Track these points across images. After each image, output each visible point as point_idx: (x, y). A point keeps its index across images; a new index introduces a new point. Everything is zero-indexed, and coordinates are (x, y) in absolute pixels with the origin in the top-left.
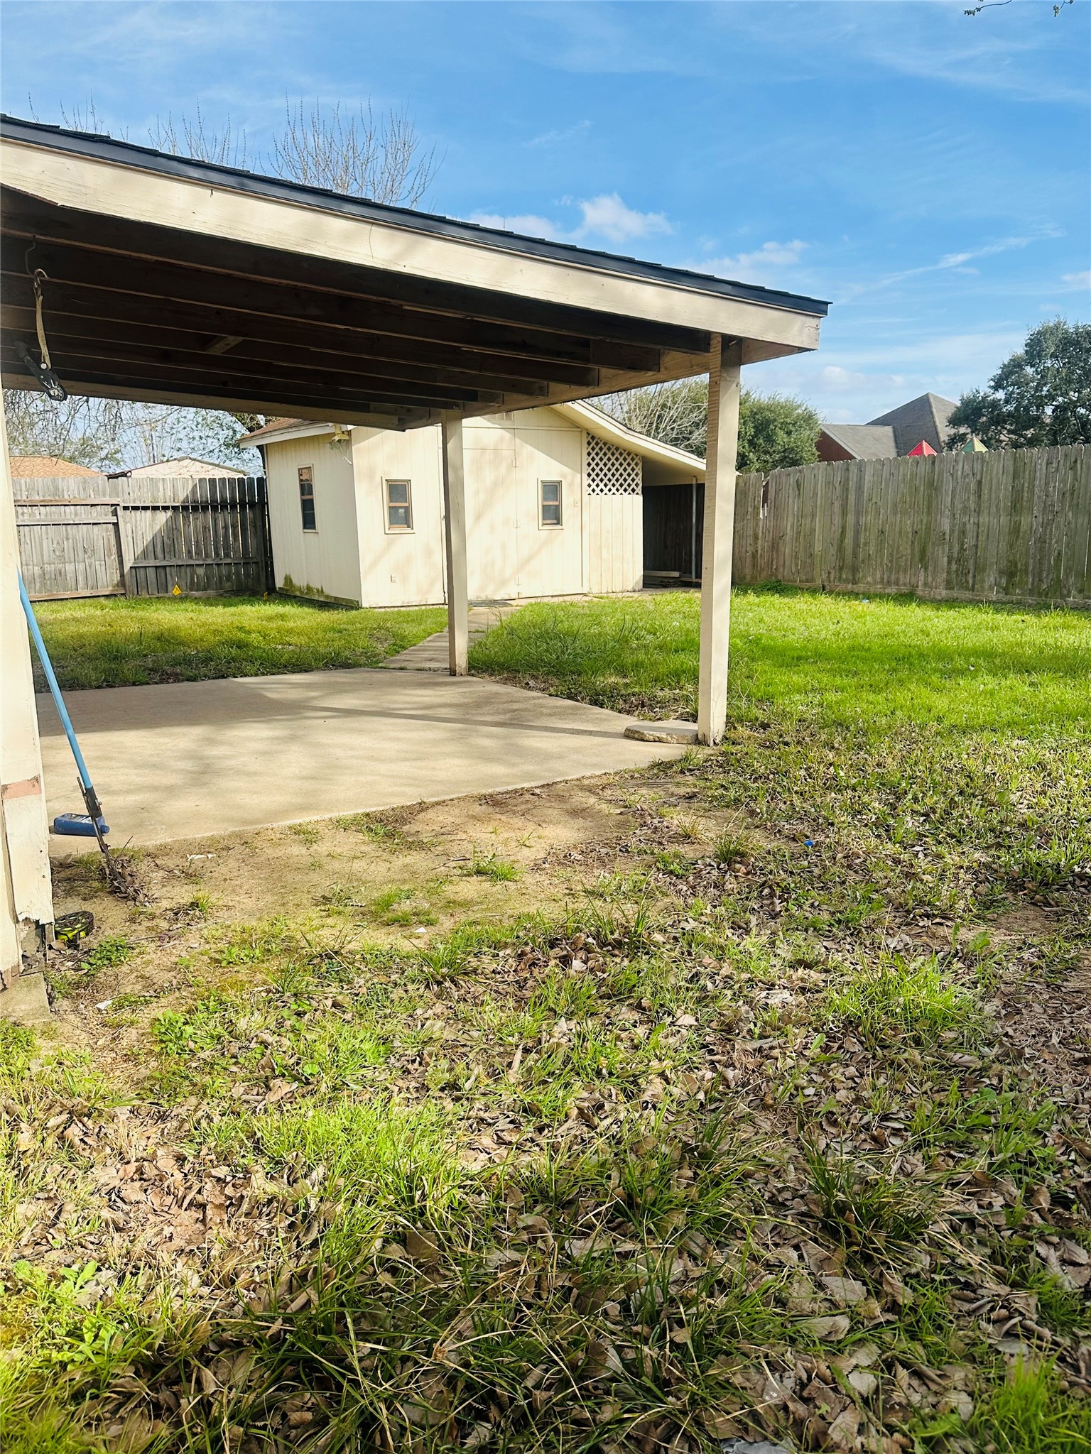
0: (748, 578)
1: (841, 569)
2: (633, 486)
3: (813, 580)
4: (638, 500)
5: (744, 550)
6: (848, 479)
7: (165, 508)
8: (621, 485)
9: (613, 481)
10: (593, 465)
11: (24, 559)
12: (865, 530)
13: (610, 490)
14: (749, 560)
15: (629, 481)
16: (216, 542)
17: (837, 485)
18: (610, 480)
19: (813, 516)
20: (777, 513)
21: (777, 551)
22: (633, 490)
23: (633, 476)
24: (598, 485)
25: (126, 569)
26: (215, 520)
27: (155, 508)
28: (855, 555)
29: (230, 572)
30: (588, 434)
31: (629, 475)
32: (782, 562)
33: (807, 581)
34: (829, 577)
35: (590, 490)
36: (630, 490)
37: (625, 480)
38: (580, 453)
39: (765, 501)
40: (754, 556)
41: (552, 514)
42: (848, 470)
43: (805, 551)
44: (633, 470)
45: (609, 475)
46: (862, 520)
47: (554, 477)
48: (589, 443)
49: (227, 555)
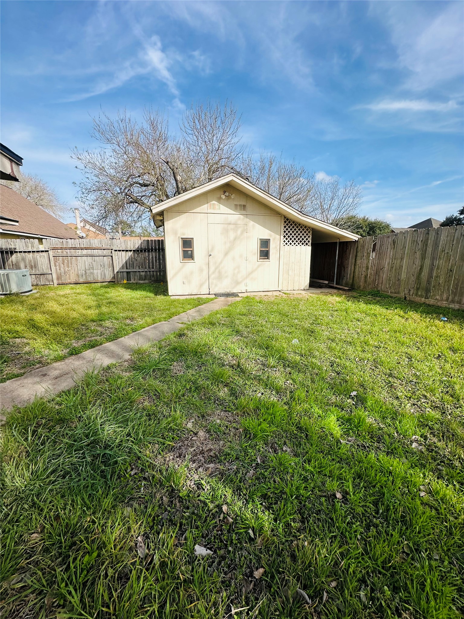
0: (362, 287)
1: (418, 289)
2: (307, 242)
3: (398, 293)
4: (309, 249)
5: (360, 274)
6: (428, 239)
7: (130, 251)
8: (301, 241)
9: (297, 239)
10: (287, 232)
11: (79, 268)
12: (438, 269)
13: (295, 244)
14: (363, 279)
15: (305, 239)
16: (149, 263)
17: (420, 243)
18: (295, 239)
19: (402, 259)
20: (380, 256)
21: (379, 276)
22: (307, 244)
23: (307, 237)
24: (289, 241)
25: (115, 272)
26: (149, 255)
27: (127, 251)
28: (429, 282)
29: (154, 274)
30: (285, 217)
31: (305, 237)
32: (381, 282)
33: (395, 293)
34: (409, 292)
35: (285, 244)
36: (305, 244)
37: (303, 239)
38: (280, 226)
39: (374, 250)
40: (366, 277)
41: (265, 254)
42: (428, 234)
43: (395, 277)
44: (307, 234)
45: (295, 237)
46: (436, 263)
47: (266, 237)
48: (285, 222)
49: (153, 268)
